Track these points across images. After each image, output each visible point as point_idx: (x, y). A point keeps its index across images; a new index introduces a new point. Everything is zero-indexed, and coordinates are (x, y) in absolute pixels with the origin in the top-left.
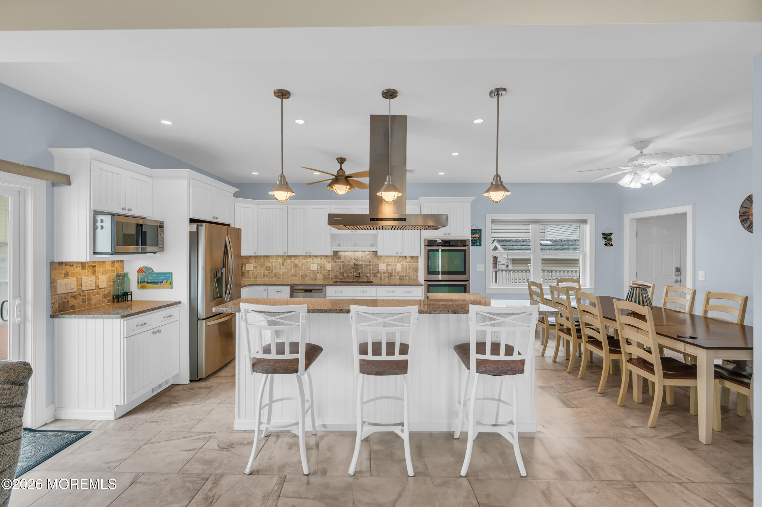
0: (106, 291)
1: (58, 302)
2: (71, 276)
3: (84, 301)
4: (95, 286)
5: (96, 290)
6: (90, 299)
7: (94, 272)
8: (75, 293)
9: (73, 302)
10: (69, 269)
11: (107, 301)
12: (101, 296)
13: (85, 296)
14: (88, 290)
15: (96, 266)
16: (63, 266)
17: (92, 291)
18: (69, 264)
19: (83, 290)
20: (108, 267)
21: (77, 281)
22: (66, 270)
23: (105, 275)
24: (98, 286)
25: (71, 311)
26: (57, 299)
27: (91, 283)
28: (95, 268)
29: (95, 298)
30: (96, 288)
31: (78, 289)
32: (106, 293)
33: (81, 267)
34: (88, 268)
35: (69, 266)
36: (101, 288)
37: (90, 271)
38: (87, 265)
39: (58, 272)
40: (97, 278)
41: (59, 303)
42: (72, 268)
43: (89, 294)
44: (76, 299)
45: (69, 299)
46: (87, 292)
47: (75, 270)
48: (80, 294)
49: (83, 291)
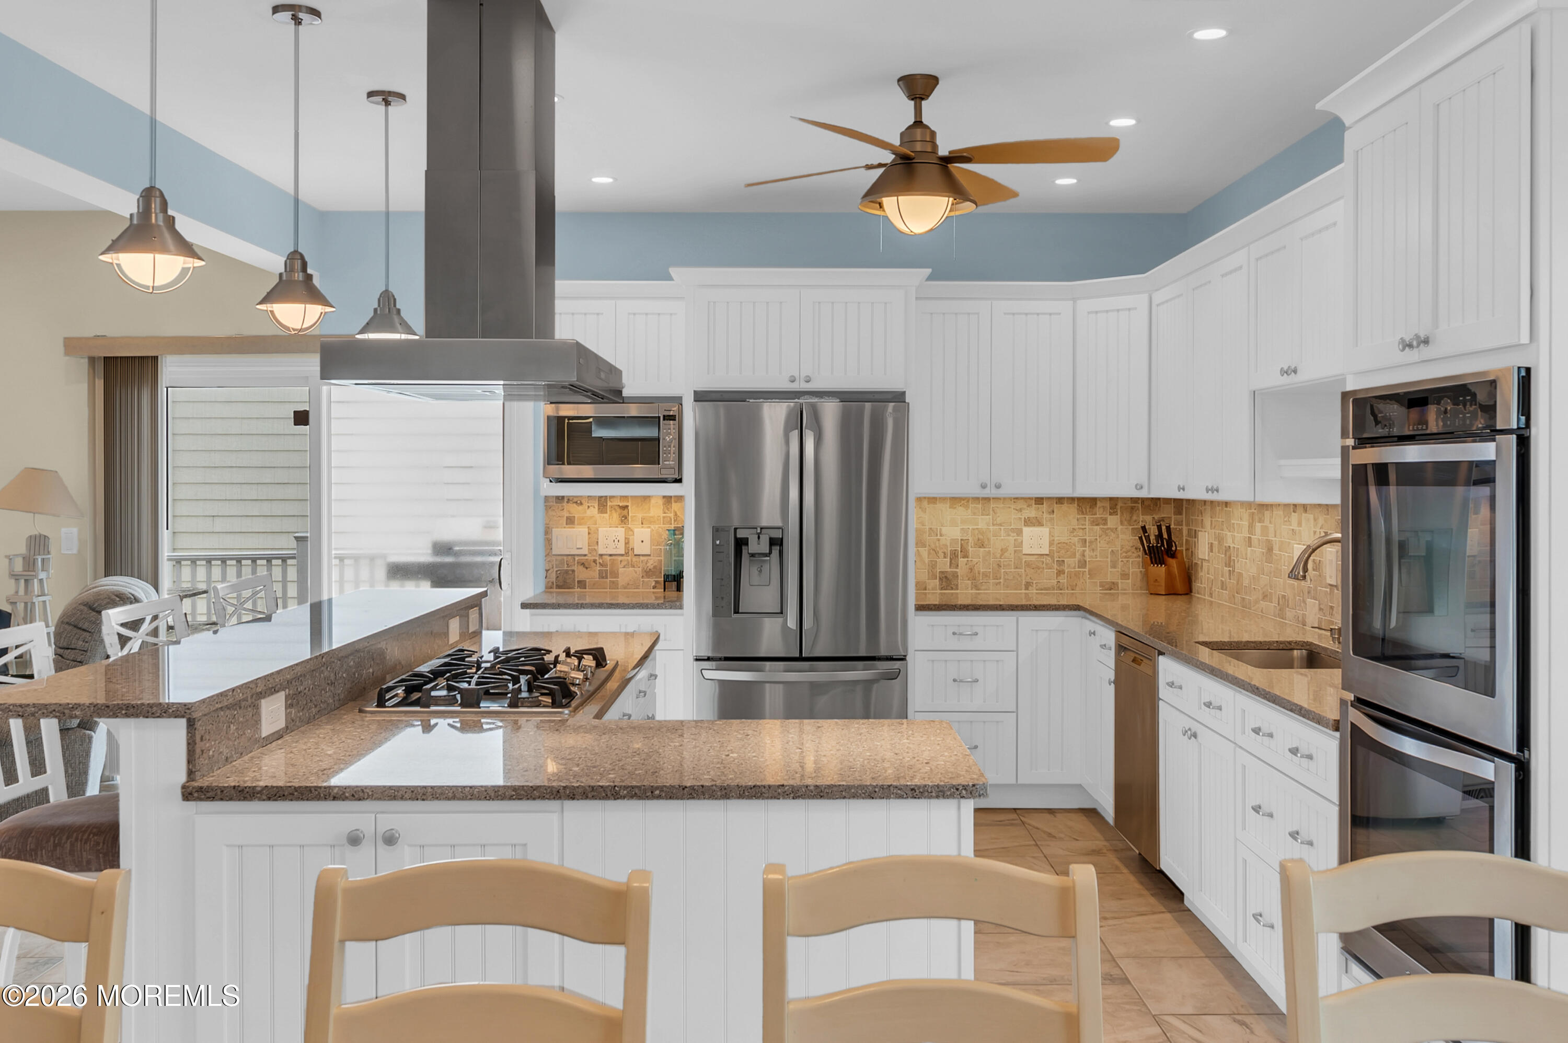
0: (651, 562)
1: (555, 569)
2: (580, 524)
3: (603, 575)
4: (627, 548)
5: (629, 558)
6: (615, 574)
7: (624, 519)
8: (586, 558)
9: (581, 574)
10: (575, 510)
11: (653, 584)
12: (639, 570)
13: (606, 566)
14: (611, 555)
15: (629, 508)
16: (565, 504)
17: (620, 558)
18: (575, 500)
19: (600, 552)
20: (656, 510)
21: (589, 533)
22: (570, 513)
23: (649, 527)
24: (633, 549)
25: (579, 590)
26: (554, 563)
27: (616, 541)
28: (625, 512)
29: (626, 574)
30: (627, 554)
31: (591, 551)
32: (650, 565)
33: (596, 506)
34: (611, 511)
35: (575, 505)
36: (639, 555)
37: (616, 516)
38: (608, 504)
39: (554, 513)
40: (631, 533)
41: (557, 571)
42: (580, 508)
43: (613, 562)
44: (587, 568)
45: (575, 568)
46: (609, 558)
47: (585, 512)
48: (595, 561)
49: (601, 555)
